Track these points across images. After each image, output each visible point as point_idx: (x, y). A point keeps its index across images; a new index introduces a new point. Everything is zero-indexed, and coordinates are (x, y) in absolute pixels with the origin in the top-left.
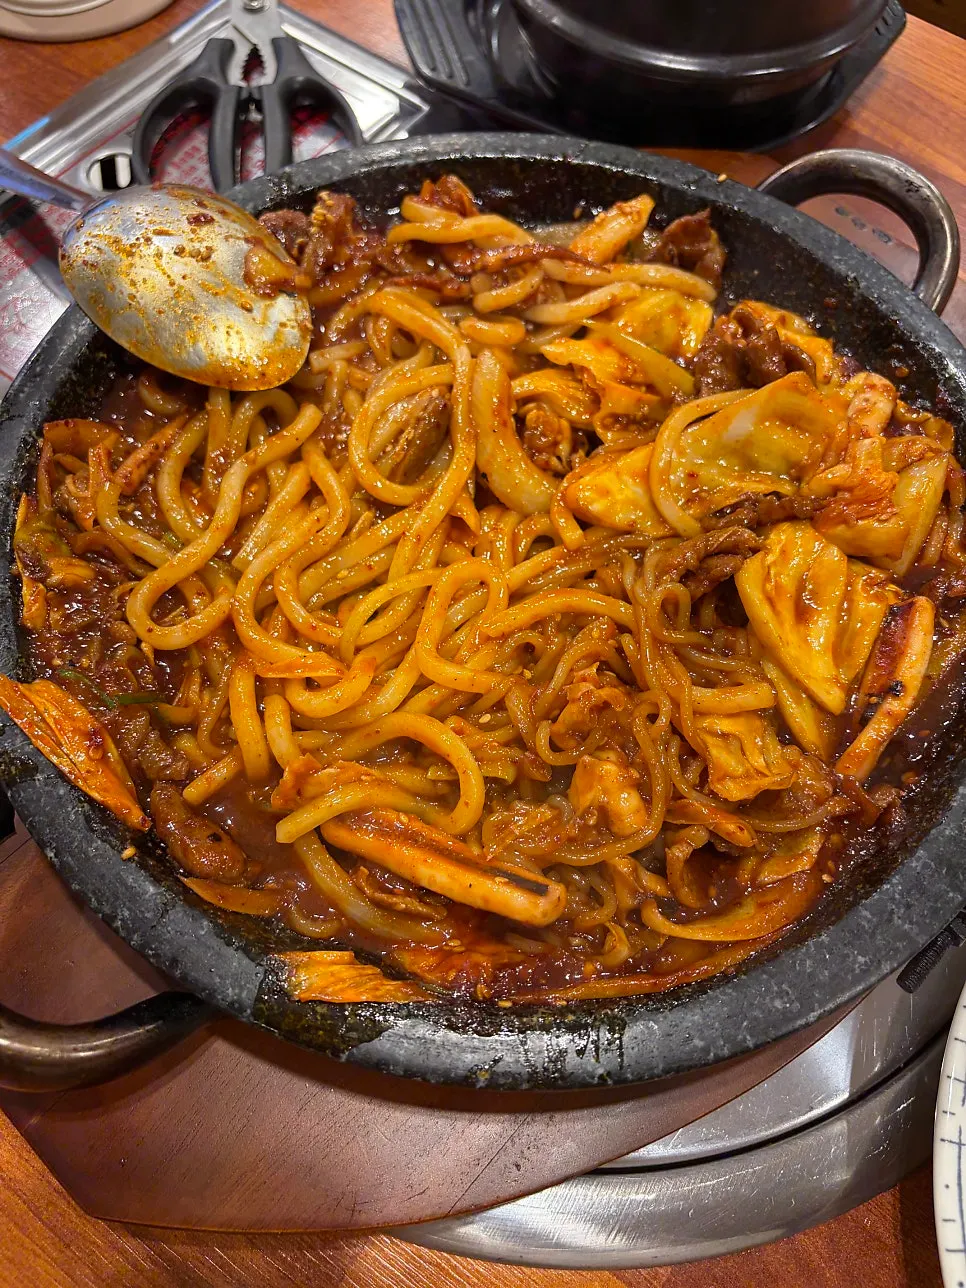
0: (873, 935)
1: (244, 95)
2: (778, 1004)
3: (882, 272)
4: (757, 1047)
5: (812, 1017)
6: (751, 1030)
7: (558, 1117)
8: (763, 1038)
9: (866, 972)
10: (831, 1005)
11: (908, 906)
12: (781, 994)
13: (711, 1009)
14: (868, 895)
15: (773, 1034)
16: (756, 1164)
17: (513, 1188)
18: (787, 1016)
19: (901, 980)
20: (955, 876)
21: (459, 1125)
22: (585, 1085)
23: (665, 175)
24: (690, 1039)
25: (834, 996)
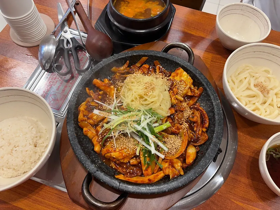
0: (208, 157)
1: (68, 50)
2: (199, 170)
3: (184, 61)
4: (198, 176)
5: (204, 170)
6: (197, 174)
7: (176, 193)
8: (199, 175)
9: (209, 162)
10: (206, 168)
11: (212, 152)
12: (200, 168)
13: (192, 173)
14: (206, 152)
15: (200, 173)
16: (202, 190)
17: (173, 204)
18: (201, 171)
19: (213, 161)
20: (216, 146)
21: (164, 198)
22: (180, 187)
23: (149, 53)
24: (190, 177)
25: (206, 167)
